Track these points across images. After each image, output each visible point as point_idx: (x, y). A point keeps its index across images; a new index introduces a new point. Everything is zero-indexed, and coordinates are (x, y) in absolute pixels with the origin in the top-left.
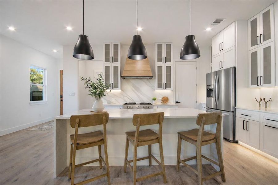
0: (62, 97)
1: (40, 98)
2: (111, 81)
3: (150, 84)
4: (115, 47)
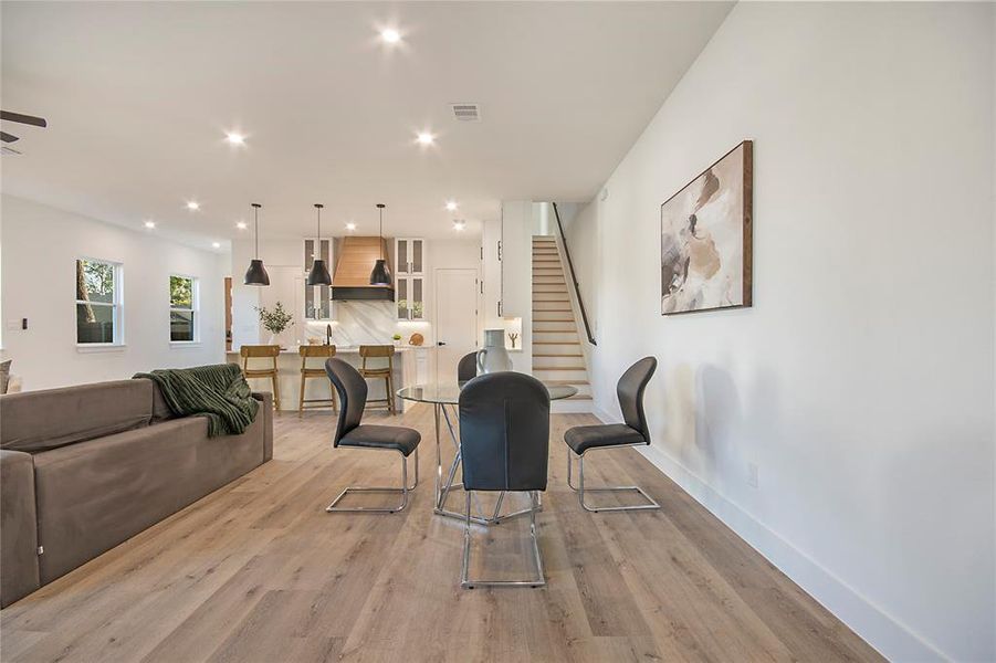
0: (229, 334)
1: (187, 336)
2: (317, 304)
3: (387, 312)
4: (324, 244)
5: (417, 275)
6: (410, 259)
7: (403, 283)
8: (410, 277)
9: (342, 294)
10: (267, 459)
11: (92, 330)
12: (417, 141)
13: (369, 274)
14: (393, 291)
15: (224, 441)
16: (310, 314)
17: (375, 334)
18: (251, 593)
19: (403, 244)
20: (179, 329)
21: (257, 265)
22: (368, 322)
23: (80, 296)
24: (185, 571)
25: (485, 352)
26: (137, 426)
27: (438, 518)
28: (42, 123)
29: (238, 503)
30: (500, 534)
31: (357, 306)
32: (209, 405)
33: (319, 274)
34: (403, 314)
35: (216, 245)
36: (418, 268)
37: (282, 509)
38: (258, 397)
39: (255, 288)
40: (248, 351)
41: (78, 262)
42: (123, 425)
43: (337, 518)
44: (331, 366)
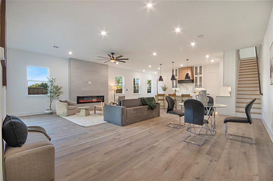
0: (157, 92)
2: (175, 85)
3: (192, 86)
4: (176, 70)
5: (200, 76)
6: (198, 71)
7: (196, 78)
8: (198, 76)
9: (180, 82)
10: (159, 116)
11: (136, 91)
12: (191, 45)
13: (184, 77)
14: (194, 80)
15: (150, 111)
16: (173, 87)
17: (189, 91)
18: (150, 132)
19: (196, 68)
20: (149, 91)
21: (161, 77)
22: (187, 89)
23: (134, 84)
24: (143, 128)
25: (198, 95)
26: (139, 106)
27: (186, 131)
28: (128, 59)
29: (152, 121)
30: (198, 137)
31: (184, 84)
32: (148, 104)
33: (173, 78)
34: (196, 86)
35: (155, 73)
36: (201, 73)
37: (159, 123)
38: (157, 103)
39: (161, 82)
40: (159, 95)
41: (134, 79)
42: (137, 106)
43: (166, 127)
44: (167, 98)
